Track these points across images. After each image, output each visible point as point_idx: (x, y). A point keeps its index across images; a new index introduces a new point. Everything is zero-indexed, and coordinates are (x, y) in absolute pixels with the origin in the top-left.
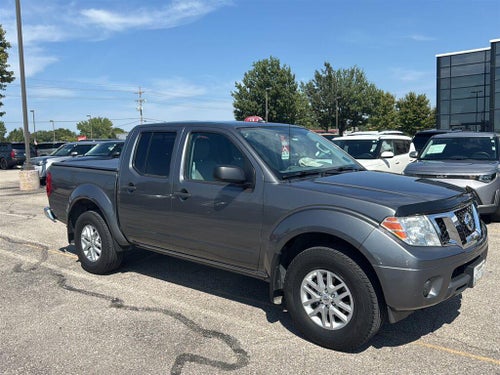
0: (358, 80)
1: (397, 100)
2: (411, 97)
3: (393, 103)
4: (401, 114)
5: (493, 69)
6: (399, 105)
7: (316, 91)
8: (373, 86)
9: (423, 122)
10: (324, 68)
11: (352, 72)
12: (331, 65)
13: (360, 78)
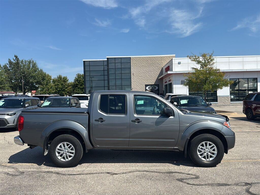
0: (33, 66)
1: (52, 78)
2: (60, 77)
3: (51, 79)
4: (55, 85)
5: (108, 69)
6: (54, 81)
7: (9, 70)
8: (41, 70)
9: (66, 90)
10: (15, 58)
11: (30, 62)
12: (18, 57)
13: (34, 65)
